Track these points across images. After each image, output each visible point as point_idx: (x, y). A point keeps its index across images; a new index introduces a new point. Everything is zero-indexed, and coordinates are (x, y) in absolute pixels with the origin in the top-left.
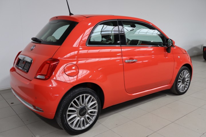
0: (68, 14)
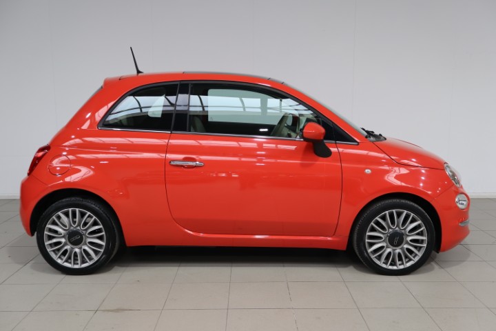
0: (135, 72)
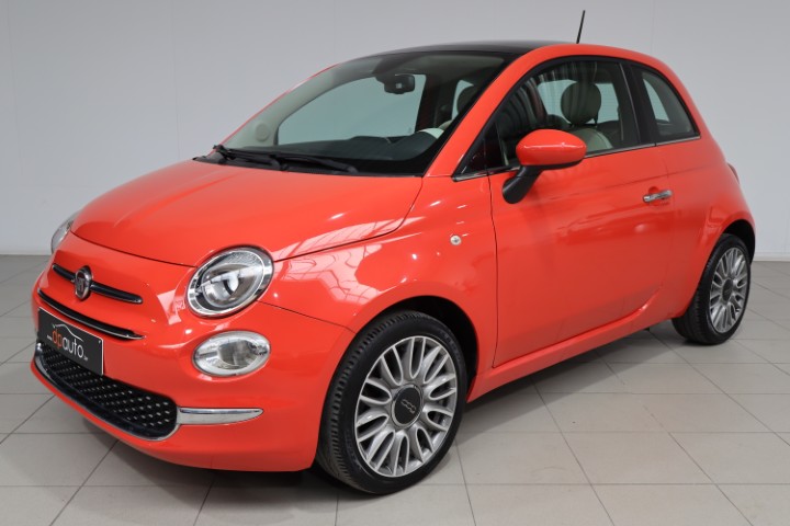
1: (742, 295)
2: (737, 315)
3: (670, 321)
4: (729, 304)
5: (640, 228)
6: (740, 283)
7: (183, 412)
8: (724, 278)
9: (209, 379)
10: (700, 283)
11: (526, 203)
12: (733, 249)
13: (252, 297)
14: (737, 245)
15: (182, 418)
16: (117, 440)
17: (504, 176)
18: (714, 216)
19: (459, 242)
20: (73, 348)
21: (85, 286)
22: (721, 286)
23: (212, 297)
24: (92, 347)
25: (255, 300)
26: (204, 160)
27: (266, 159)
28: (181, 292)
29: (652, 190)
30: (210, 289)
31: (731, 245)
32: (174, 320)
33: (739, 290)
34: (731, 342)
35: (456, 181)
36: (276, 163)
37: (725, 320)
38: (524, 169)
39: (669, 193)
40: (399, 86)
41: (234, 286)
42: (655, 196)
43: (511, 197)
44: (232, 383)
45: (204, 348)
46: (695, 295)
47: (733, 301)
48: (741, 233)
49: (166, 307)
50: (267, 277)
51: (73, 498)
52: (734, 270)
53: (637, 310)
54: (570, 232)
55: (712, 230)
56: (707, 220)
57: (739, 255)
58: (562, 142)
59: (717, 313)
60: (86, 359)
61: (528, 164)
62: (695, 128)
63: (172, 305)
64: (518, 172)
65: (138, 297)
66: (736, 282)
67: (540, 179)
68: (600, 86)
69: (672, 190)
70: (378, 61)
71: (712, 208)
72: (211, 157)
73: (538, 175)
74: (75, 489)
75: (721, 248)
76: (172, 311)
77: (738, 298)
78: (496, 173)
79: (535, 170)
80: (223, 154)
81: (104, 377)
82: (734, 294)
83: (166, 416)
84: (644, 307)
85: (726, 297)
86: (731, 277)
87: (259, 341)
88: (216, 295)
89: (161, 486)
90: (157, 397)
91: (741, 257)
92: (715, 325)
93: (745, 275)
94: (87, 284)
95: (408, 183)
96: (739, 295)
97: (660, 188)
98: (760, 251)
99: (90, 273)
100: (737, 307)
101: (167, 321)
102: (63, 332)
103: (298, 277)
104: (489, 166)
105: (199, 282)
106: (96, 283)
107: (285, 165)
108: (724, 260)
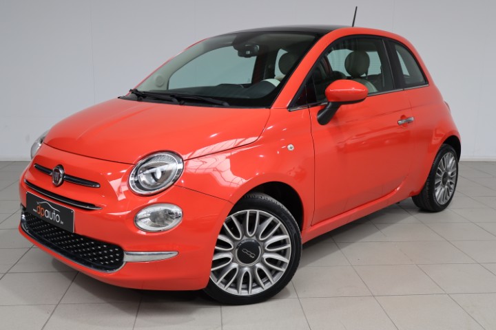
1: (453, 181)
2: (451, 193)
3: (411, 198)
4: (446, 187)
5: (387, 142)
6: (452, 174)
7: (127, 254)
8: (443, 171)
9: (144, 233)
10: (430, 174)
11: (330, 125)
12: (448, 153)
13: (171, 183)
14: (451, 151)
15: (127, 258)
16: (78, 272)
17: (317, 108)
18: (438, 132)
19: (293, 149)
20: (53, 216)
21: (59, 177)
22: (441, 176)
23: (144, 183)
24: (67, 216)
25: (173, 184)
26: (124, 98)
27: (169, 97)
28: (125, 179)
29: (403, 117)
30: (143, 178)
31: (448, 151)
32: (122, 197)
33: (451, 179)
34: (447, 210)
35: (290, 111)
36: (175, 100)
37: (444, 197)
38: (330, 104)
39: (412, 119)
40: (249, 52)
41: (159, 176)
42: (403, 121)
43: (322, 121)
44: (159, 236)
45: (141, 215)
46: (427, 181)
47: (448, 185)
48: (452, 144)
49: (116, 189)
50: (179, 170)
51: (54, 311)
52: (449, 166)
53: (394, 190)
54: (346, 145)
55: (437, 142)
56: (434, 135)
57: (452, 157)
58: (353, 87)
59: (439, 192)
60: (62, 223)
61: (333, 101)
62: (426, 80)
63: (119, 188)
64: (326, 106)
65: (97, 183)
66: (450, 173)
67: (339, 110)
68: (369, 54)
69: (414, 117)
70: (234, 37)
71: (436, 129)
72: (129, 96)
73: (338, 107)
74: (54, 306)
75: (442, 153)
76: (120, 192)
77: (451, 183)
78: (312, 106)
79: (337, 105)
80: (137, 95)
81: (75, 234)
82: (449, 181)
83: (117, 257)
84: (398, 189)
85: (444, 183)
86: (447, 170)
87: (176, 209)
88: (147, 182)
89: (109, 303)
90: (111, 245)
91: (453, 158)
92: (438, 200)
93: (455, 169)
94: (61, 176)
95: (262, 112)
96: (451, 180)
97: (407, 116)
98: (464, 156)
99: (63, 169)
100: (450, 188)
101: (117, 198)
102: (46, 206)
103: (193, 171)
104: (310, 102)
105: (136, 174)
106: (67, 175)
107: (183, 102)
108: (443, 160)
